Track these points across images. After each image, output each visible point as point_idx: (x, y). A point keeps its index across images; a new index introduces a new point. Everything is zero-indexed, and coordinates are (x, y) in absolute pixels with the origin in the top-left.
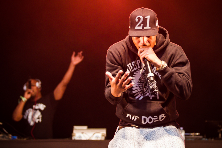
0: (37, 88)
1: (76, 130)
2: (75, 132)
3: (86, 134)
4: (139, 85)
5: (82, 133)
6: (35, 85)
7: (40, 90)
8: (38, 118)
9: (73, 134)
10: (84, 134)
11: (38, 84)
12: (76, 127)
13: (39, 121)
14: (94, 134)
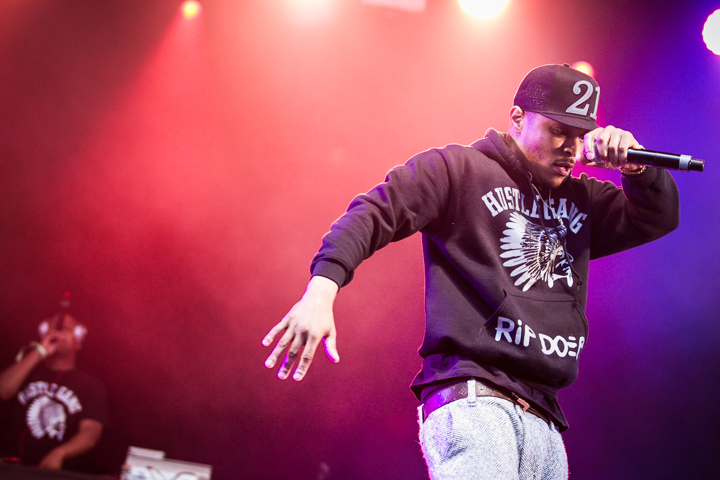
0: (74, 340)
1: (135, 456)
2: (130, 462)
3: (158, 471)
4: (526, 245)
5: (149, 468)
6: (71, 330)
7: (78, 347)
8: (57, 427)
9: (125, 467)
10: (153, 472)
11: (79, 331)
12: (135, 451)
13: (56, 437)
14: (178, 475)
